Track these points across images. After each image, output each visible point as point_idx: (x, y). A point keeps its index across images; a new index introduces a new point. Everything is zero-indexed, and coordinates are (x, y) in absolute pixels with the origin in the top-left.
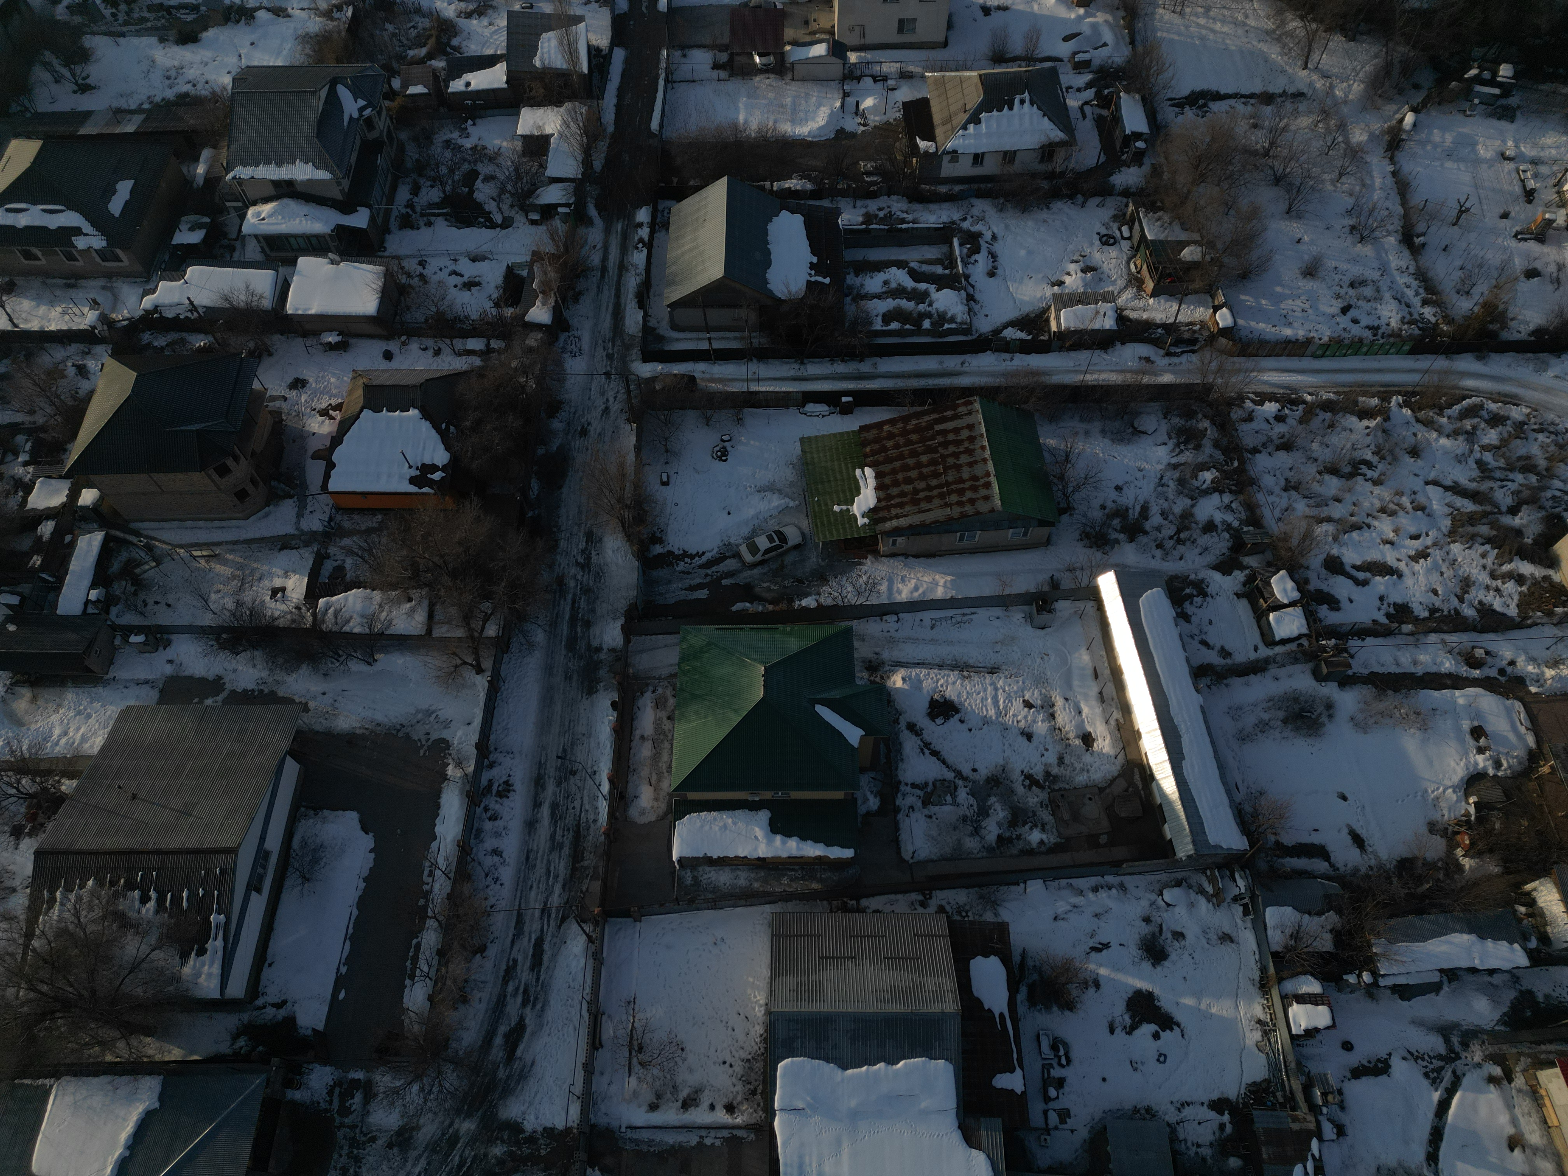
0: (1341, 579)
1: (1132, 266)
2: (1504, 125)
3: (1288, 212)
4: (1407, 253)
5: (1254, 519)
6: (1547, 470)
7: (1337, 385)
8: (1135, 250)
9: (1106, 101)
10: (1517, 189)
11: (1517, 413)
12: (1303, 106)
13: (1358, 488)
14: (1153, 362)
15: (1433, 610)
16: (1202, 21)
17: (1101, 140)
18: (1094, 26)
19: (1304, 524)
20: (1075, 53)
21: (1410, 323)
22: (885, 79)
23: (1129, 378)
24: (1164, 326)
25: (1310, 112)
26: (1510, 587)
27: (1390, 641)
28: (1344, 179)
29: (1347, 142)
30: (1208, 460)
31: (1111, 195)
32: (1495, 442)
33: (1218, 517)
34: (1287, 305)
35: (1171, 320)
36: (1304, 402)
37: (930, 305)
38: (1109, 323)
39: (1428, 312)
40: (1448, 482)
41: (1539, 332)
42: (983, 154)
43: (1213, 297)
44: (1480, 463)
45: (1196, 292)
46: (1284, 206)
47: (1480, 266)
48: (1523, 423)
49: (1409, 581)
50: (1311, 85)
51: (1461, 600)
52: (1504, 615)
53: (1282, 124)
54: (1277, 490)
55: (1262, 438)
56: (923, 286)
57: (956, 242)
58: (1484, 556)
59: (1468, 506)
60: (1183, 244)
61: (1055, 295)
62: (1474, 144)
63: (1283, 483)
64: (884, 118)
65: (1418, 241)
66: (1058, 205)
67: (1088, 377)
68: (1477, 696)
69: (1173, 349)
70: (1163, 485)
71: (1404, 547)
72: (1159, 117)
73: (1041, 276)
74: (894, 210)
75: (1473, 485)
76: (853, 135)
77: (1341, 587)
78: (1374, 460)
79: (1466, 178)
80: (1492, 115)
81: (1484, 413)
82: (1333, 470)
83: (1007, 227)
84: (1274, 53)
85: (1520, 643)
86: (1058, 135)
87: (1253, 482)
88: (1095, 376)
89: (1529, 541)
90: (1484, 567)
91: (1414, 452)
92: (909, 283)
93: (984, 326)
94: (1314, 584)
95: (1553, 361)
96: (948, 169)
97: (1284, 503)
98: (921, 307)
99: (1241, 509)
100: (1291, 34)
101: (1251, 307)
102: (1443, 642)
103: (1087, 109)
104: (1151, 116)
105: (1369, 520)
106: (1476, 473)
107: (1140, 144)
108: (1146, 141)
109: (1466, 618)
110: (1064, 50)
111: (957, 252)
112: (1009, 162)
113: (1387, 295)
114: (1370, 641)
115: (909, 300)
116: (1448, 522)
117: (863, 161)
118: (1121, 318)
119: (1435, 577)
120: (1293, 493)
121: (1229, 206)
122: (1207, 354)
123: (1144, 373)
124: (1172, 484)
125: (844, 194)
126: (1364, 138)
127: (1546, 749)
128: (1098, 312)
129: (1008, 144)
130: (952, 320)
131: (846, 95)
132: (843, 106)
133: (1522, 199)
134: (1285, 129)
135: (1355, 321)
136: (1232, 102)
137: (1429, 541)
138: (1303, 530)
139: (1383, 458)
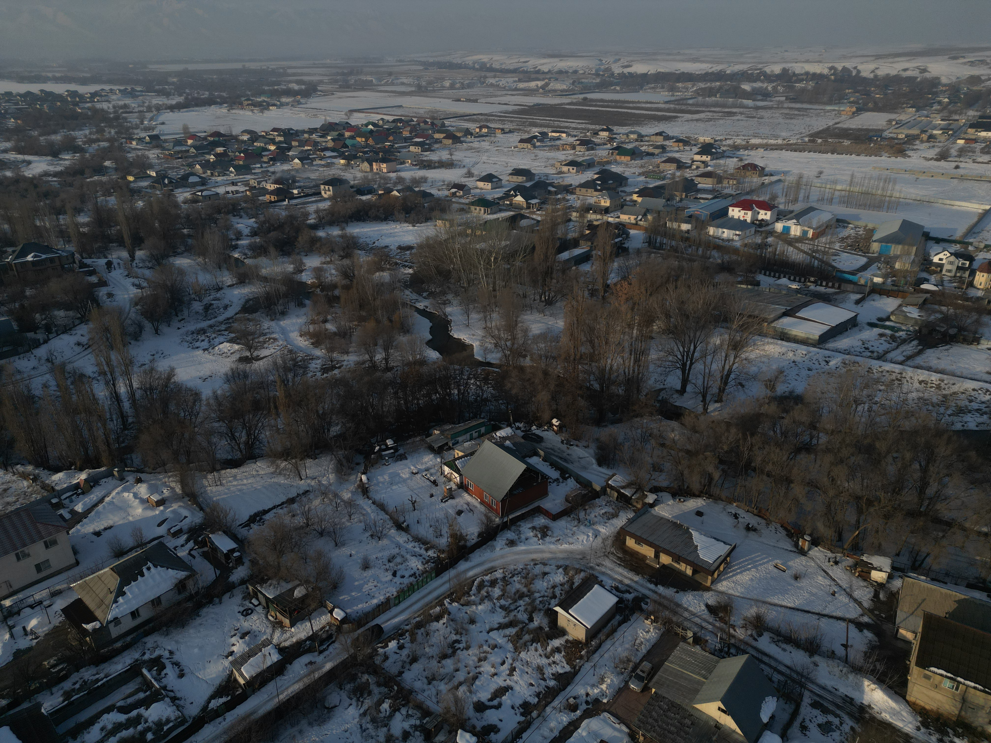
0: (488, 712)
1: (270, 618)
2: (404, 462)
3: (336, 545)
4: (403, 533)
5: (426, 713)
6: (529, 591)
7: (416, 612)
8: (267, 608)
9: (203, 544)
10: (428, 483)
11: (499, 574)
12: (311, 496)
13: (461, 657)
14: (315, 663)
15: (538, 695)
16: (235, 483)
17: (211, 564)
18: (174, 512)
19: (450, 696)
20: (169, 530)
21: (427, 563)
22: (40, 603)
23: (307, 681)
24: (309, 638)
25: (316, 497)
26: (557, 657)
27: (533, 727)
28: (352, 517)
29: (343, 501)
30: (379, 696)
31: (234, 588)
32: (500, 593)
33: (406, 726)
34: (366, 588)
35: (311, 633)
36: (407, 631)
37: (146, 721)
38: (275, 657)
39: (431, 553)
40: (497, 626)
41: (480, 535)
42: (137, 610)
43: (326, 607)
44: (501, 607)
45: (315, 610)
46: (333, 544)
47: (438, 521)
48: (504, 577)
49: (517, 688)
50: (309, 485)
51: (544, 680)
52: (566, 673)
53: (306, 508)
54: (426, 687)
55: (400, 664)
56: (134, 713)
57: (145, 671)
58: (536, 650)
59: (512, 631)
60: (292, 590)
61: (231, 663)
62: (398, 475)
63: (425, 681)
64: (51, 626)
65: (404, 525)
66: (204, 611)
67: (281, 697)
68: (588, 725)
69: (322, 648)
70: (365, 731)
71: (503, 672)
72: (239, 536)
73: (215, 657)
74: (86, 678)
75: (507, 619)
76: (30, 649)
77: (491, 717)
78: (458, 637)
79: (405, 489)
80: (397, 461)
81: (486, 583)
82: (444, 656)
83: (177, 642)
84: (282, 480)
85: (582, 682)
86: (182, 574)
87: (411, 691)
88: (285, 694)
89: (547, 629)
90: (541, 655)
91: (472, 621)
92: (122, 718)
93: (193, 711)
94: (479, 725)
95: (495, 543)
96: (115, 632)
97: (434, 692)
98: (140, 728)
99: (415, 711)
100: (285, 469)
101: (349, 600)
102: (554, 708)
103: (192, 552)
104: (234, 537)
105: (478, 670)
106: (504, 613)
107: (236, 554)
108: (238, 551)
109: (553, 687)
110: (162, 531)
111: (149, 676)
112: (158, 605)
113: (408, 556)
114: (525, 735)
115: (127, 729)
116: (510, 645)
117: (45, 660)
118: (281, 650)
119: (526, 677)
120: (434, 682)
121: (305, 559)
122: (342, 638)
123: (313, 672)
124: (369, 726)
125: (38, 691)
126: (350, 495)
127: (634, 728)
128: (265, 656)
129: (152, 595)
130: (168, 721)
131: (11, 628)
132: (12, 636)
133: (433, 486)
134: (309, 510)
135: (403, 577)
136: (274, 511)
137: (510, 661)
138: (452, 699)
139: (461, 634)
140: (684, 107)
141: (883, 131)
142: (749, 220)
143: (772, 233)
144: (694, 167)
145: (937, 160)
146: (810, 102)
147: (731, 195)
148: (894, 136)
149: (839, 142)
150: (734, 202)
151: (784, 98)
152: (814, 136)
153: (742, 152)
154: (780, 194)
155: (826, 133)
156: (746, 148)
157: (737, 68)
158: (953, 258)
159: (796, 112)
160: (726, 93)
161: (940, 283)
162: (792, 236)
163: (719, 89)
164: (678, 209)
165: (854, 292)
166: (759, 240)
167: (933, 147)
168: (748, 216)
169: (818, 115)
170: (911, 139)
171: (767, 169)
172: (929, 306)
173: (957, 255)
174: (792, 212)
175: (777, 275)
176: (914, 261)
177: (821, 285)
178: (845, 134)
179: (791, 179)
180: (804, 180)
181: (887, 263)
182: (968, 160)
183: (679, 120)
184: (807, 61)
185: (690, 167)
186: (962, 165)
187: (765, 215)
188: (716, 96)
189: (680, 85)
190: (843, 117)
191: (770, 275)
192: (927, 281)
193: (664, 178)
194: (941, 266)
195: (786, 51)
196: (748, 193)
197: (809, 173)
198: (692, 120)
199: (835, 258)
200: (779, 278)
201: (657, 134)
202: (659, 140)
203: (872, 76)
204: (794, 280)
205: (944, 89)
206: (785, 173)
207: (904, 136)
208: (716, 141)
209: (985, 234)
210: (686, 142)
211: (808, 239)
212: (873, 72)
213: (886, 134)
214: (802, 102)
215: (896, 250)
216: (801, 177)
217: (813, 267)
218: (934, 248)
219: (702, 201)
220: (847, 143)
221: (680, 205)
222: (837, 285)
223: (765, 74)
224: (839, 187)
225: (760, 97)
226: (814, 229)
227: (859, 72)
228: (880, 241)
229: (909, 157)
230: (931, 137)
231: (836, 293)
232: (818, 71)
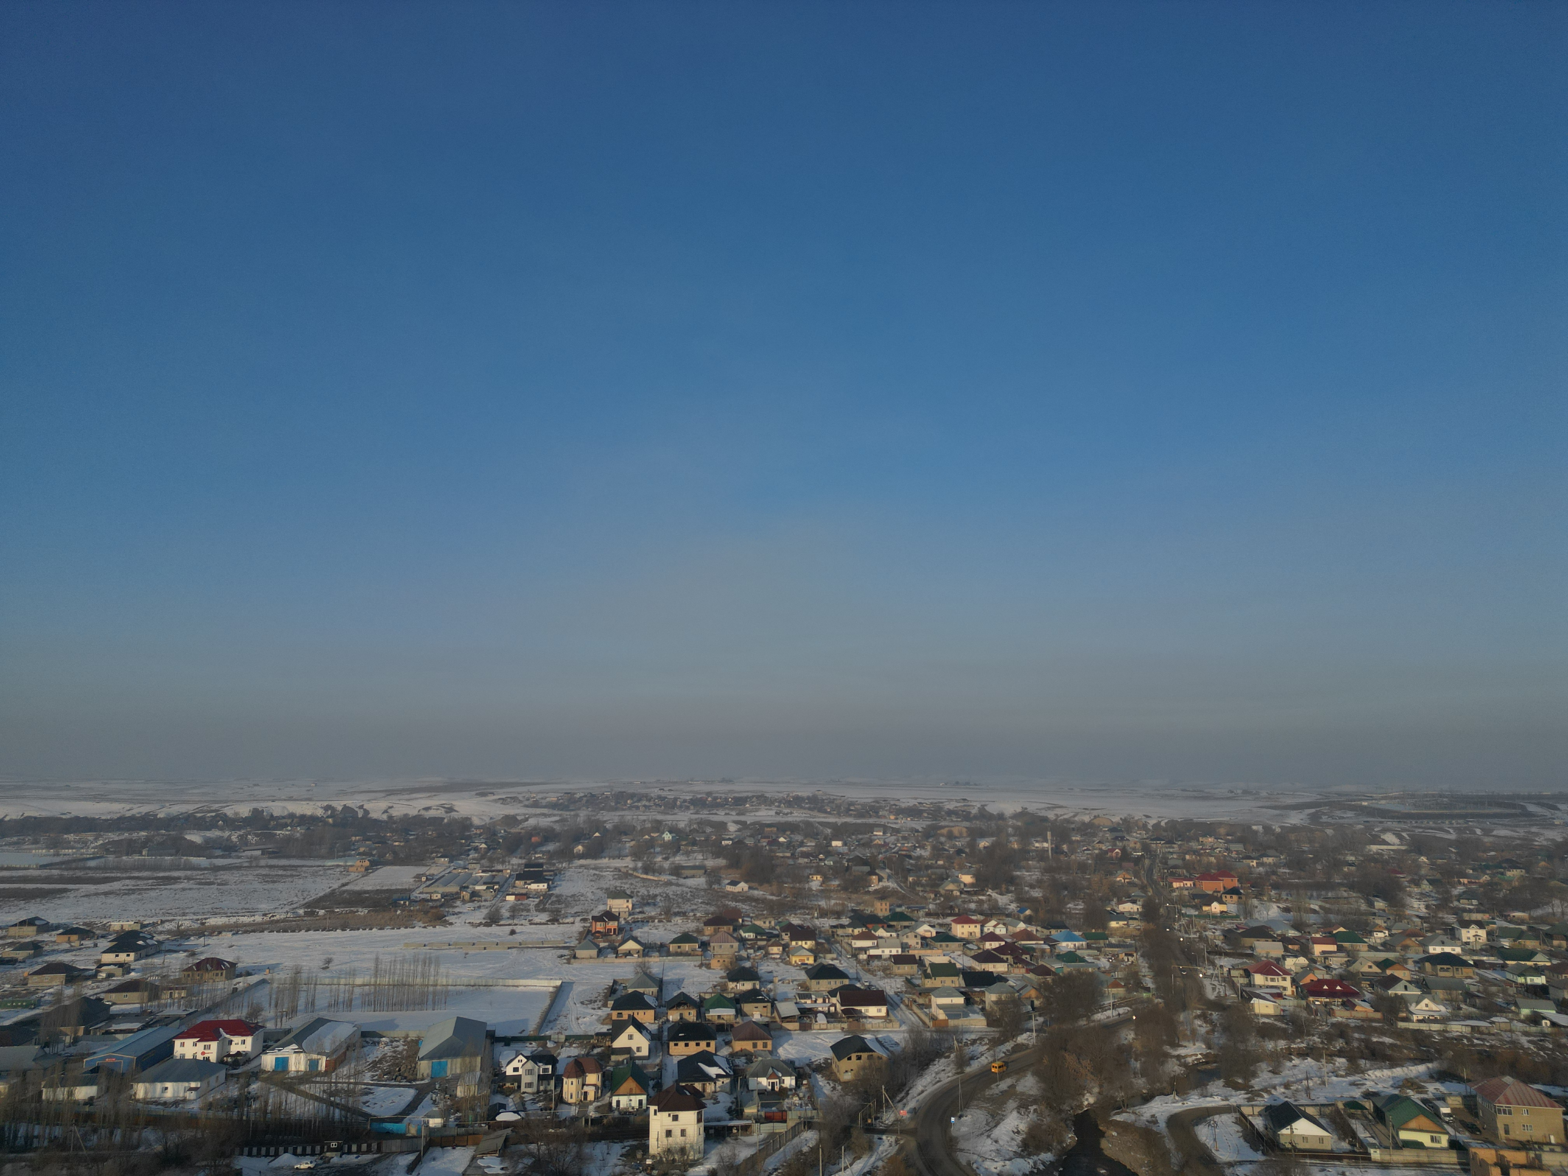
140: (79, 873)
141: (411, 891)
142: (213, 1058)
143: (257, 1074)
144: (103, 975)
145: (487, 925)
146: (302, 857)
147: (179, 1018)
148: (427, 896)
149: (352, 912)
150: (184, 1028)
151: (259, 852)
152: (312, 906)
153: (193, 941)
154: (266, 1005)
155: (330, 900)
156: (200, 933)
157: (177, 809)
158: (530, 1064)
159: (280, 872)
160: (161, 848)
161: (521, 1107)
162: (292, 1075)
163: (145, 843)
164: (68, 1060)
165: (402, 1153)
166: (234, 1091)
167: (479, 907)
168: (211, 1051)
169: (315, 874)
170: (450, 899)
171: (239, 965)
172: (513, 1148)
173: (535, 1058)
174: (288, 1031)
175: (272, 1150)
176: (481, 1079)
177: (350, 1152)
178: (358, 899)
179: (282, 976)
180: (304, 976)
181: (445, 1091)
182: (523, 922)
183: (72, 895)
184: (290, 799)
185: (94, 977)
186: (518, 929)
187: (241, 1044)
188: (140, 853)
189: (71, 837)
190: (353, 876)
191: (259, 1155)
192: (503, 1107)
193: (37, 1004)
194: (518, 1079)
195: (255, 785)
196: (209, 1010)
197: (311, 963)
198: (97, 894)
199: (365, 1098)
200: (277, 1155)
201: (22, 923)
202: (29, 934)
203: (385, 817)
204: (304, 1154)
205: (478, 832)
206: (271, 968)
207: (439, 896)
208: (143, 926)
209: (562, 1021)
210: (84, 933)
211: (320, 1074)
212: (386, 812)
213: (415, 895)
214: (288, 857)
215: (454, 1066)
216: (298, 972)
217: (333, 1122)
218: (504, 1054)
219: (120, 1037)
220: (363, 912)
221: (72, 1050)
222: (374, 1146)
223: (225, 818)
224: (359, 981)
225: (219, 852)
226: (327, 1055)
227: (366, 812)
228: (430, 1056)
229: (451, 924)
230: (475, 894)
231: (374, 1162)
232: (309, 813)
